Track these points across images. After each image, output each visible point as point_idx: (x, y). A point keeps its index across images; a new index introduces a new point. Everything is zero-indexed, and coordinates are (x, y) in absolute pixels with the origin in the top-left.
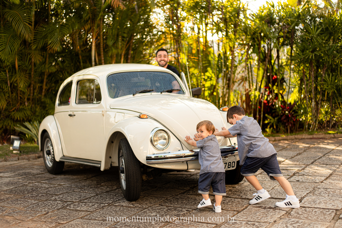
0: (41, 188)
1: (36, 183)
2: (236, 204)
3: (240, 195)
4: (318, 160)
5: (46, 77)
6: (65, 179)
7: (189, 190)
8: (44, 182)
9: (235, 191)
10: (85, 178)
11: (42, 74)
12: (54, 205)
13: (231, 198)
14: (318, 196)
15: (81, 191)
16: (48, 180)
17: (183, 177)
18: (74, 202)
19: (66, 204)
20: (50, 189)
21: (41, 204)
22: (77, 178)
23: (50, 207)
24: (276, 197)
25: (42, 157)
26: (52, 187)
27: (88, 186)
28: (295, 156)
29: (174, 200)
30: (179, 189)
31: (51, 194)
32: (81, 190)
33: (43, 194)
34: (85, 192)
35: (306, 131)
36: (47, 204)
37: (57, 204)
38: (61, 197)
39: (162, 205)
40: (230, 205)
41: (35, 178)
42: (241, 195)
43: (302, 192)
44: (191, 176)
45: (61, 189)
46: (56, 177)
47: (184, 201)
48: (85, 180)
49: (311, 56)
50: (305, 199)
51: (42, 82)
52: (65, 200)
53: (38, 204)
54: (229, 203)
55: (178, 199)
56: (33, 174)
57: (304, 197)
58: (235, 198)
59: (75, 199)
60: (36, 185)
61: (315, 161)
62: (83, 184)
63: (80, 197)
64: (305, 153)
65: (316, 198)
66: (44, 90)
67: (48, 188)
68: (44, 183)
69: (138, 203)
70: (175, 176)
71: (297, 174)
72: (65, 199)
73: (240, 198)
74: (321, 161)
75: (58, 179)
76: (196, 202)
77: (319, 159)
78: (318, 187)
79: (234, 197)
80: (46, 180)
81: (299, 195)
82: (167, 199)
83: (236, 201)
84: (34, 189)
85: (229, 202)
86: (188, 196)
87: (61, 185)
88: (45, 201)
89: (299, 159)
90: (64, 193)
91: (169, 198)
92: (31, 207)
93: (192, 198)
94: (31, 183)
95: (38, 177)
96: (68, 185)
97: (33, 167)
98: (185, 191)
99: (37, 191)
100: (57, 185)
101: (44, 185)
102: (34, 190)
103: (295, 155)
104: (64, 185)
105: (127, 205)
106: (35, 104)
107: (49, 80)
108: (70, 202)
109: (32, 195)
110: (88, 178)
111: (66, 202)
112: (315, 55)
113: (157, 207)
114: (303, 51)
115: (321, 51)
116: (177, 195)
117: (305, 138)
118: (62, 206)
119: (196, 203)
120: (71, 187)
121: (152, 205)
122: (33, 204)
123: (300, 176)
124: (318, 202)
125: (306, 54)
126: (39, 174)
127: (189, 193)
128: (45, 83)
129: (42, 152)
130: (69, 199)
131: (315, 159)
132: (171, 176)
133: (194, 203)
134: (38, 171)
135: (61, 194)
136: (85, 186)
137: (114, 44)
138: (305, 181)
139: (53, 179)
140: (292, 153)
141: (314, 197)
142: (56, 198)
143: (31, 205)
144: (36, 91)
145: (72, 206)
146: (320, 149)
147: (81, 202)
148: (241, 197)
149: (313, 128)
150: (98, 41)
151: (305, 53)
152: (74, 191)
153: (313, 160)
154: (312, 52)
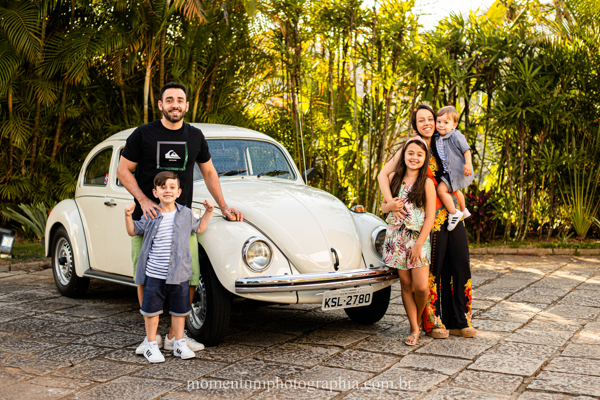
0: (58, 323)
1: (47, 315)
2: (374, 362)
3: (381, 348)
4: (516, 294)
5: (60, 125)
6: (96, 308)
7: (302, 336)
8: (61, 312)
9: (375, 341)
10: (130, 309)
11: (54, 120)
12: (84, 353)
13: (366, 353)
14: (502, 354)
15: (126, 331)
16: (66, 308)
17: (293, 314)
18: (115, 348)
19: (103, 352)
20: (73, 325)
21: (62, 350)
22: (116, 309)
23: (77, 355)
24: (437, 353)
25: (50, 268)
26: (75, 323)
27: (137, 323)
28: (480, 285)
29: (276, 352)
30: (285, 334)
31: (75, 334)
32: (125, 329)
33: (63, 334)
34: (133, 333)
35: (507, 241)
36: (71, 351)
37: (88, 351)
38: (94, 339)
39: (257, 359)
40: (364, 362)
41: (45, 305)
42: (383, 347)
43: (479, 346)
44: (305, 313)
45: (92, 326)
46: (80, 305)
47: (293, 354)
48: (129, 311)
49: (520, 112)
50: (481, 358)
51: (52, 134)
52: (100, 345)
53: (57, 350)
54: (363, 360)
55: (283, 350)
56: (40, 297)
57: (480, 355)
58: (373, 352)
59: (117, 344)
60: (47, 316)
61: (512, 295)
62: (128, 318)
63: (125, 341)
64: (498, 279)
65: (498, 357)
66: (55, 148)
67: (68, 324)
68: (61, 314)
69: (219, 355)
70: (280, 310)
71: (478, 317)
72: (102, 344)
73: (381, 353)
74: (521, 295)
75: (84, 308)
76: (312, 356)
77: (518, 292)
78: (506, 339)
79: (372, 350)
80: (64, 309)
81: (473, 351)
82: (265, 350)
83: (374, 357)
84: (45, 324)
85: (363, 358)
86: (300, 346)
87: (91, 319)
88: (68, 345)
89: (486, 290)
90: (97, 333)
91: (269, 348)
92: (45, 354)
93: (305, 349)
94: (39, 313)
95: (49, 304)
96: (101, 319)
97: (38, 286)
98: (295, 337)
99: (51, 328)
100: (83, 319)
101: (62, 318)
102: (46, 326)
103: (482, 283)
104: (94, 318)
105: (202, 357)
106: (39, 173)
107: (64, 131)
108: (109, 348)
109: (45, 334)
110: (134, 310)
111: (102, 348)
112: (527, 112)
113: (250, 361)
114: (507, 104)
115: (538, 106)
116: (282, 344)
117: (504, 253)
118: (97, 354)
119: (311, 358)
120: (108, 323)
121: (241, 358)
122: (49, 349)
123: (482, 321)
124: (500, 363)
125: (512, 109)
126: (51, 298)
127: (300, 342)
128: (57, 136)
129: (50, 258)
130: (107, 343)
131: (512, 291)
132: (273, 310)
133: (308, 357)
134: (48, 293)
135: (92, 335)
136: (130, 322)
137: (183, 74)
138: (488, 329)
139: (75, 308)
140: (477, 280)
141: (495, 356)
142: (85, 341)
143: (45, 350)
144: (41, 149)
145: (113, 354)
146: (524, 274)
147: (127, 349)
148: (383, 350)
149: (519, 236)
150: (156, 68)
151: (510, 108)
152: (114, 331)
153: (507, 295)
154: (523, 107)
